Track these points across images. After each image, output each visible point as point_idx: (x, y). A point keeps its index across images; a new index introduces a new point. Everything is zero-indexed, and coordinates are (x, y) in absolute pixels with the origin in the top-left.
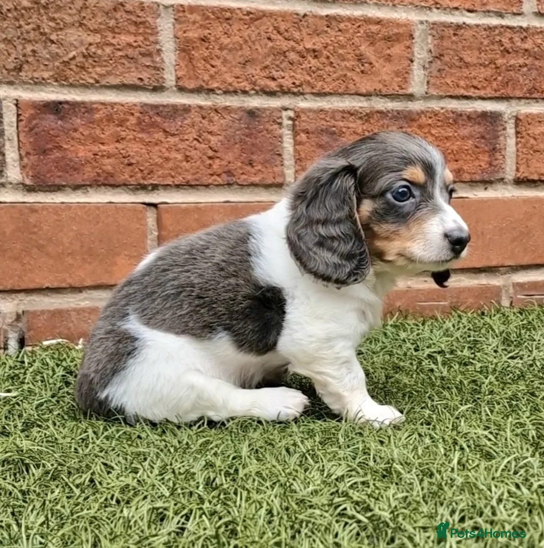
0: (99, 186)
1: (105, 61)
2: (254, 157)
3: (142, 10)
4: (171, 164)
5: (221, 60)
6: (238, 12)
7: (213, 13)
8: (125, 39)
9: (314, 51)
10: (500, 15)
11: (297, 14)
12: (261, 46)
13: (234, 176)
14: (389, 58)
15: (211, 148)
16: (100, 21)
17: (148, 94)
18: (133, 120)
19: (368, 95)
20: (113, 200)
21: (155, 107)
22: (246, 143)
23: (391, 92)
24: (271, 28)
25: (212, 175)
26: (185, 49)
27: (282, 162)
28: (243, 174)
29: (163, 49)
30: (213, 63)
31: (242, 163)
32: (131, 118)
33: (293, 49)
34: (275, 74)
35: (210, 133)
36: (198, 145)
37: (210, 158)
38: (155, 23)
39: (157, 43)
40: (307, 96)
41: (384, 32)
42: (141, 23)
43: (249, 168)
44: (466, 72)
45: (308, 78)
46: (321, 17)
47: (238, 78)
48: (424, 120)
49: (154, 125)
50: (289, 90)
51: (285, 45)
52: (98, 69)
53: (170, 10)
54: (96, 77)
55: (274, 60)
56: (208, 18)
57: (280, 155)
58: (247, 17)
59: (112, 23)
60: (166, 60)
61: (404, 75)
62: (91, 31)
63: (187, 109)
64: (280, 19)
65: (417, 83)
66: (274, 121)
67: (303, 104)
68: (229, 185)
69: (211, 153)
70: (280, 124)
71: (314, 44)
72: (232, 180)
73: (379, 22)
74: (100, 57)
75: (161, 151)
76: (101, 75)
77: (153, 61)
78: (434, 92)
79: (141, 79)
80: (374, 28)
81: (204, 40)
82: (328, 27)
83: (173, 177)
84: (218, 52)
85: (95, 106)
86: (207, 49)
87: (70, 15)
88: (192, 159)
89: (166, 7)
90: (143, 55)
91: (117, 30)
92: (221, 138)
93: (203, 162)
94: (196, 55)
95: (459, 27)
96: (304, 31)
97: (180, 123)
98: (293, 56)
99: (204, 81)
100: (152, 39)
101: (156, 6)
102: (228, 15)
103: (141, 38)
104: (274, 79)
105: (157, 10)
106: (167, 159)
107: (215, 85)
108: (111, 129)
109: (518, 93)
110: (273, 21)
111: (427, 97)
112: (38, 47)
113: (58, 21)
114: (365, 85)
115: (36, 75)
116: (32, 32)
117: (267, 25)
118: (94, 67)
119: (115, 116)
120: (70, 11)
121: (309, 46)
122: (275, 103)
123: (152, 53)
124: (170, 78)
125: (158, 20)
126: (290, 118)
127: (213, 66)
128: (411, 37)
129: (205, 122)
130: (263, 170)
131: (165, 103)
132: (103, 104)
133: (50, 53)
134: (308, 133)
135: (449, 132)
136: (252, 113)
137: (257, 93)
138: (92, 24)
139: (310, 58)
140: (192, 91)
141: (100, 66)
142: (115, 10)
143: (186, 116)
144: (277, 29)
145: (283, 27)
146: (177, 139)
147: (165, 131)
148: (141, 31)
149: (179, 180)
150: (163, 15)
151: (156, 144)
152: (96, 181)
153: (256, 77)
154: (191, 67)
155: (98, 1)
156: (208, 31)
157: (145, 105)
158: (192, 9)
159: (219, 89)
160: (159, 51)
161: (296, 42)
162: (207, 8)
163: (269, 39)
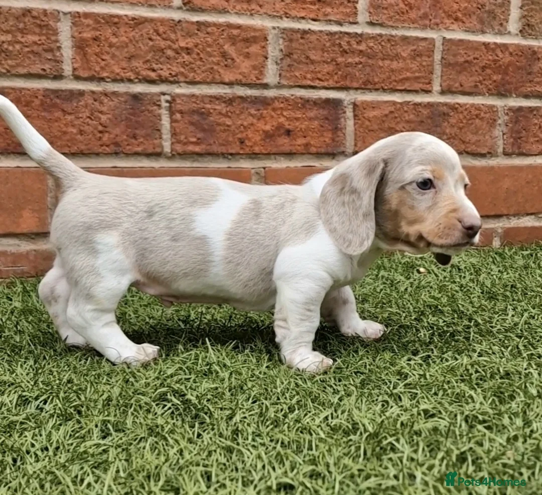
0: (9, 153)
1: (15, 55)
2: (137, 132)
3: (45, 16)
4: (68, 137)
5: (110, 55)
6: (125, 18)
7: (103, 18)
8: (32, 38)
9: (187, 49)
10: (340, 23)
11: (173, 20)
12: (143, 44)
13: (121, 146)
14: (247, 56)
15: (101, 124)
16: (11, 24)
17: (50, 81)
19: (230, 84)
20: (20, 165)
21: (55, 92)
22: (131, 120)
23: (249, 81)
24: (152, 31)
25: (102, 146)
26: (80, 46)
27: (160, 135)
28: (128, 145)
29: (63, 46)
30: (104, 57)
31: (127, 136)
32: (35, 100)
33: (170, 47)
34: (155, 66)
35: (101, 112)
36: (90, 122)
37: (101, 132)
38: (56, 26)
39: (57, 41)
40: (181, 84)
42: (44, 26)
43: (133, 141)
44: (312, 67)
45: (182, 70)
46: (192, 23)
47: (124, 69)
48: (277, 104)
49: (55, 106)
50: (166, 79)
51: (163, 44)
52: (10, 62)
53: (69, 15)
54: (8, 68)
55: (154, 55)
56: (99, 22)
57: (159, 130)
58: (132, 22)
59: (21, 26)
60: (65, 54)
61: (260, 69)
62: (4, 32)
63: (81, 93)
64: (159, 24)
65: (271, 75)
66: (154, 104)
67: (178, 90)
68: (116, 154)
69: (100, 128)
70: (159, 106)
71: (187, 44)
72: (118, 149)
73: (239, 27)
74: (11, 52)
75: (59, 126)
76: (12, 66)
77: (54, 56)
78: (284, 82)
79: (44, 70)
80: (235, 32)
81: (95, 39)
82: (198, 30)
83: (69, 147)
84: (108, 49)
85: (6, 90)
86: (98, 46)
88: (85, 133)
89: (65, 14)
90: (46, 51)
91: (25, 31)
92: (109, 116)
93: (94, 135)
94: (89, 51)
95: (305, 32)
96: (179, 34)
97: (75, 104)
98: (170, 53)
99: (95, 71)
100: (53, 38)
101: (57, 13)
102: (116, 20)
103: (44, 38)
104: (154, 70)
105: (58, 15)
106: (65, 133)
107: (105, 75)
109: (355, 85)
110: (153, 25)
111: (279, 86)
114: (228, 77)
117: (148, 28)
118: (6, 60)
119: (23, 99)
121: (183, 44)
122: (155, 89)
123: (54, 49)
124: (67, 69)
125: (59, 24)
126: (167, 101)
127: (103, 60)
128: (266, 39)
129: (96, 103)
130: (145, 142)
131: (63, 89)
132: (13, 89)
134: (182, 113)
135: (299, 115)
136: (136, 97)
137: (140, 81)
139: (184, 54)
140: (86, 79)
141: (11, 59)
142: (24, 15)
143: (81, 98)
144: (157, 32)
145: (161, 30)
146: (73, 117)
147: (63, 111)
148: (44, 32)
149: (74, 149)
150: (62, 20)
151: (56, 121)
152: (6, 149)
153: (140, 69)
154: (85, 60)
155: (10, 9)
156: (99, 33)
157: (47, 90)
158: (87, 15)
159: (109, 78)
160: (59, 48)
161: (172, 41)
162: (98, 15)
163: (150, 39)
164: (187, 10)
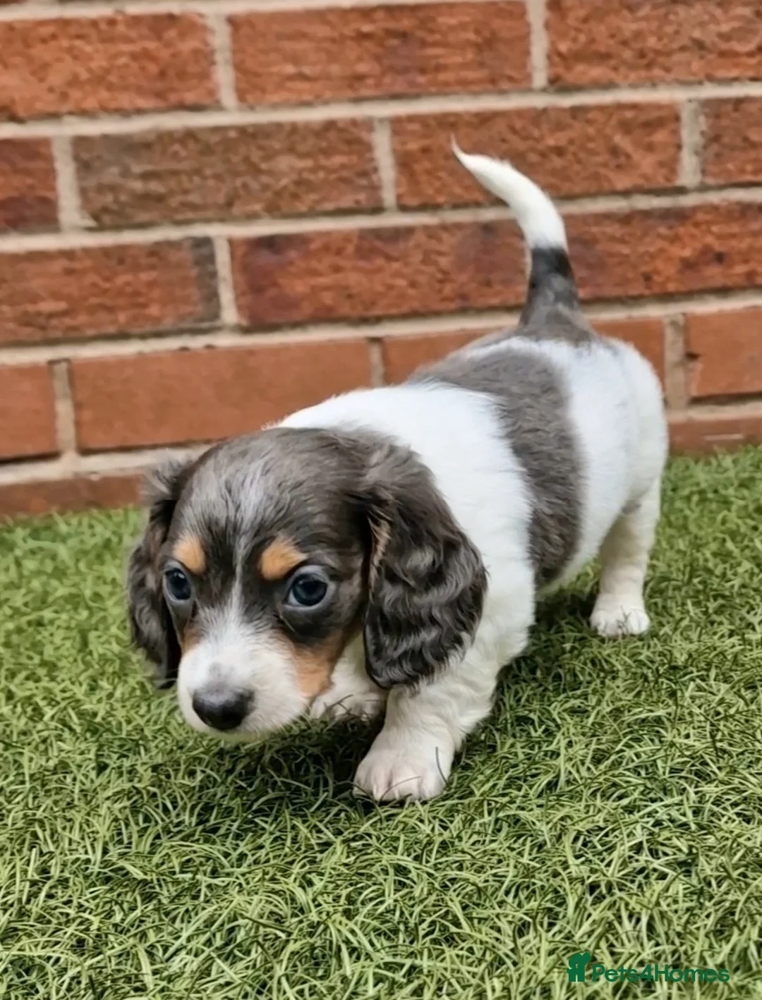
18: (350, 249)
41: (643, 117)
108: (328, 260)
112: (249, 179)
115: (247, 209)
116: (242, 163)
133: (261, 184)
138: (302, 148)
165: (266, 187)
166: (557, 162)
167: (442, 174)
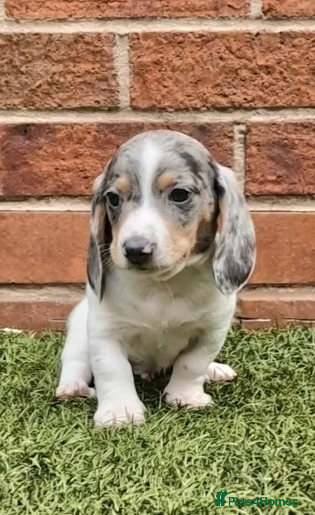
0: (60, 196)
1: (67, 87)
3: (99, 41)
5: (173, 81)
6: (190, 35)
7: (165, 38)
8: (84, 67)
9: (267, 67)
11: (249, 34)
12: (212, 66)
16: (62, 52)
17: (104, 114)
18: (90, 138)
20: (71, 209)
21: (109, 126)
24: (223, 48)
26: (139, 72)
29: (119, 74)
30: (165, 84)
32: (88, 136)
33: (246, 67)
34: (226, 91)
38: (111, 51)
39: (112, 68)
40: (260, 111)
42: (98, 52)
45: (261, 93)
46: (274, 35)
49: (109, 142)
50: (240, 105)
51: (236, 63)
52: (61, 95)
53: (126, 38)
54: (59, 101)
55: (226, 78)
56: (160, 43)
57: (231, 167)
58: (199, 40)
59: (73, 53)
60: (121, 83)
62: (56, 62)
63: (140, 127)
64: (232, 39)
66: (225, 135)
67: (255, 118)
70: (231, 138)
71: (267, 61)
74: (62, 84)
76: (63, 100)
77: (109, 85)
79: (98, 102)
81: (156, 63)
82: (282, 43)
84: (170, 74)
85: (57, 127)
86: (160, 71)
87: (37, 49)
89: (121, 36)
90: (100, 80)
94: (150, 77)
96: (257, 49)
98: (245, 73)
99: (157, 101)
100: (108, 65)
101: (112, 36)
102: (181, 39)
103: (98, 65)
104: (225, 96)
105: (113, 39)
107: (167, 104)
108: (71, 147)
110: (225, 41)
112: (11, 78)
113: (28, 55)
115: (8, 102)
116: (6, 65)
117: (219, 45)
118: (57, 93)
119: (74, 135)
120: (38, 46)
121: (262, 62)
122: (226, 118)
123: (108, 78)
124: (124, 99)
125: (114, 48)
126: (242, 132)
127: (165, 87)
131: (120, 122)
132: (64, 125)
133: (20, 83)
134: (259, 145)
136: (203, 129)
137: (208, 109)
138: (55, 56)
139: (263, 74)
140: (145, 110)
141: (63, 92)
142: (76, 41)
144: (229, 49)
145: (234, 48)
148: (98, 59)
150: (118, 43)
152: (57, 192)
153: (208, 95)
154: (144, 88)
155: (62, 35)
156: (161, 55)
157: (101, 124)
158: (147, 36)
159: (171, 107)
160: (114, 76)
161: (249, 60)
162: (160, 34)
163: (221, 58)
164: (269, 19)
165: (25, 85)
166: (267, 79)
167: (169, 83)
